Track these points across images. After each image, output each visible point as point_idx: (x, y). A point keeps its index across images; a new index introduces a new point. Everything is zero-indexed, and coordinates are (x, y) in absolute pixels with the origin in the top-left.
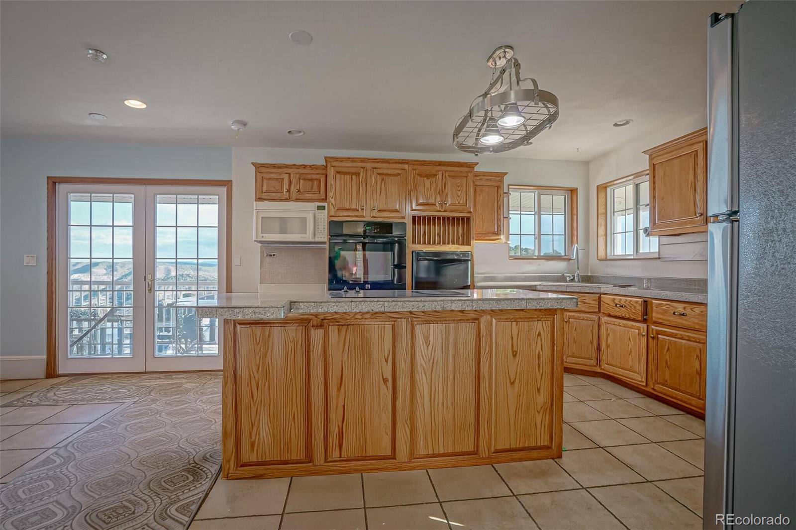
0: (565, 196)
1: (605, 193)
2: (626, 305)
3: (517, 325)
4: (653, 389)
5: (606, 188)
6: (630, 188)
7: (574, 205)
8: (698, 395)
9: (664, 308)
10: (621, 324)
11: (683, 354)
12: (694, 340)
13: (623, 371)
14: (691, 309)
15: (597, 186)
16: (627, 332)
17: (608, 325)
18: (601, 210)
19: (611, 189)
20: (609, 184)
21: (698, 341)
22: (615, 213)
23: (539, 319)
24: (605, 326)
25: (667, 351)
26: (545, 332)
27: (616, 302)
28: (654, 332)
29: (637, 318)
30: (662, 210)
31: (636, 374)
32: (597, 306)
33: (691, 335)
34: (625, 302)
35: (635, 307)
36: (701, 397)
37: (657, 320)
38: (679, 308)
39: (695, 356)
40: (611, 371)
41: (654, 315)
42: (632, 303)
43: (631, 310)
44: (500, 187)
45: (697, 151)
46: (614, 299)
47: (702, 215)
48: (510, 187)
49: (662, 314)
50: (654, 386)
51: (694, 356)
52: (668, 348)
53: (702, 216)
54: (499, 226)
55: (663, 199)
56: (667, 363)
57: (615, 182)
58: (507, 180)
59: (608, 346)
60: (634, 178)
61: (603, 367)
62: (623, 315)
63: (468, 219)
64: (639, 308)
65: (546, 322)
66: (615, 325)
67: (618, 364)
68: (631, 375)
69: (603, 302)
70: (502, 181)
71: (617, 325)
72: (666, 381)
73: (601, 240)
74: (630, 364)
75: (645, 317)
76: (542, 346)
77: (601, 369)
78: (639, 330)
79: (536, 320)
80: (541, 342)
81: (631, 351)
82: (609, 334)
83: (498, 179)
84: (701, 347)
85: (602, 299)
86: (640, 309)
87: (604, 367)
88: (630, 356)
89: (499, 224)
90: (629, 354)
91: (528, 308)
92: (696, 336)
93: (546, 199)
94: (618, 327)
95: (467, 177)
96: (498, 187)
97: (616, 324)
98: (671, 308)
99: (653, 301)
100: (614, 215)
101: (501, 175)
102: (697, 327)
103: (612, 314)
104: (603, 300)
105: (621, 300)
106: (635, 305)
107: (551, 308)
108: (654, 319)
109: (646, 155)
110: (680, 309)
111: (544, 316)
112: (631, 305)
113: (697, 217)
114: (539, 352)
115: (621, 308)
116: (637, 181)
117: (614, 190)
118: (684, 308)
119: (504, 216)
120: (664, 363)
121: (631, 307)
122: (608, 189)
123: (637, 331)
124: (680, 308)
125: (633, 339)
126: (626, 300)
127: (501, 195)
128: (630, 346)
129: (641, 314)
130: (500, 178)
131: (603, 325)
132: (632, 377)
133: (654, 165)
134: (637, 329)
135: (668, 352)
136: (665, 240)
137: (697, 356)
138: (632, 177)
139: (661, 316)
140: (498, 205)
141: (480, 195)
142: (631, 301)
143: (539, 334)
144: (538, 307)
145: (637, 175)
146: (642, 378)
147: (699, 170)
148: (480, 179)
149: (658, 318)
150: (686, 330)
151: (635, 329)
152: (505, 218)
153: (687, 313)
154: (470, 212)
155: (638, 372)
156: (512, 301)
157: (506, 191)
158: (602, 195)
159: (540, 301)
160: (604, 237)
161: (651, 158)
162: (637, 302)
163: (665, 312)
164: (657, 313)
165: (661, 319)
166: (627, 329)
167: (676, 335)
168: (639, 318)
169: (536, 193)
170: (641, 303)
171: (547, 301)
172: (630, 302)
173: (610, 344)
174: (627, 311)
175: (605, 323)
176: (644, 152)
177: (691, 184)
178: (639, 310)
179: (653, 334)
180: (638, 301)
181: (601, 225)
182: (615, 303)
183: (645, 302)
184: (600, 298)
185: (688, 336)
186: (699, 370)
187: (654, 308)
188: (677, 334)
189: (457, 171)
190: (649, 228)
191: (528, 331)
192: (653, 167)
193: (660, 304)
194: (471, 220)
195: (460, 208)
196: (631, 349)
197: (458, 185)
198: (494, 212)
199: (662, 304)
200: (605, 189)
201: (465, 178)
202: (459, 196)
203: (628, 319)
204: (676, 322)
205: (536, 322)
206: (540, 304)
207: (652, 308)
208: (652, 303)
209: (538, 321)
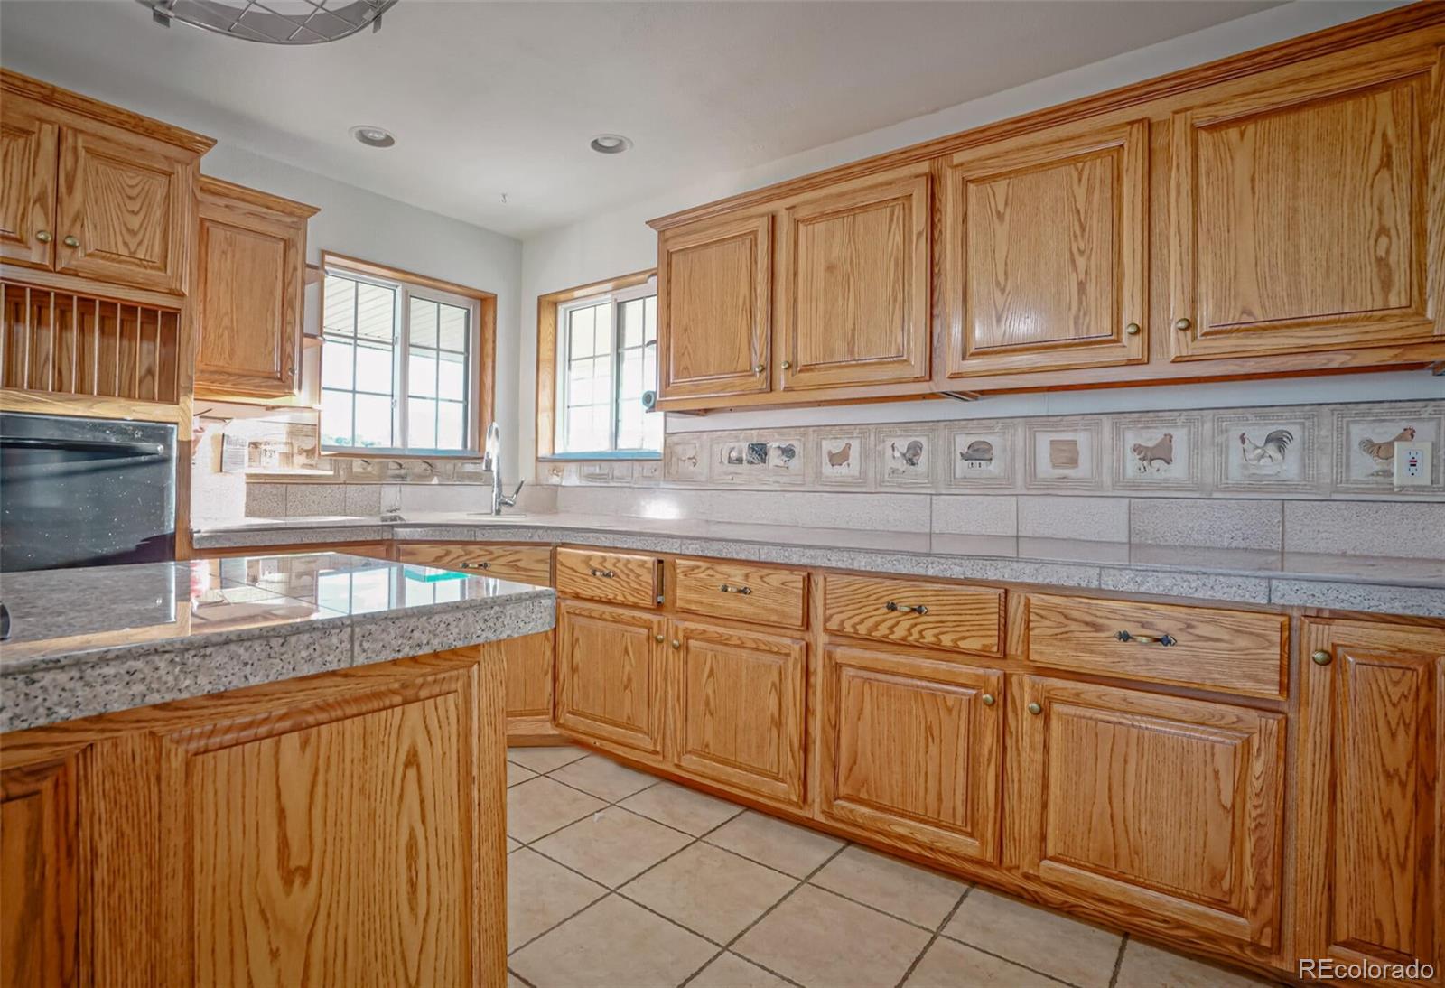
0: (468, 310)
1: (553, 316)
2: (618, 571)
3: (305, 744)
4: (678, 766)
5: (555, 304)
6: (606, 312)
7: (487, 336)
8: (775, 770)
9: (702, 576)
10: (607, 616)
11: (744, 681)
12: (767, 648)
13: (610, 728)
14: (762, 577)
15: (540, 299)
16: (620, 635)
17: (575, 619)
18: (546, 353)
19: (566, 309)
20: (562, 297)
21: (775, 649)
22: (573, 363)
23: (410, 693)
24: (569, 620)
25: (709, 677)
26: (437, 743)
27: (594, 564)
28: (681, 635)
29: (642, 603)
30: (683, 354)
31: (640, 735)
32: (548, 575)
33: (760, 636)
34: (614, 565)
35: (638, 576)
36: (781, 776)
37: (688, 606)
38: (735, 576)
39: (770, 686)
40: (582, 728)
41: (680, 592)
42: (630, 566)
43: (628, 583)
44: (294, 245)
45: (754, 233)
46: (589, 558)
47: (763, 369)
48: (328, 258)
49: (697, 591)
50: (679, 760)
51: (767, 687)
52: (712, 671)
53: (764, 374)
54: (286, 358)
55: (686, 330)
56: (707, 704)
57: (578, 293)
58: (317, 234)
59: (574, 670)
60: (616, 288)
61: (561, 721)
62: (611, 596)
63: (171, 316)
64: (648, 578)
65: (440, 700)
66: (591, 617)
67: (598, 712)
68: (631, 737)
69: (562, 565)
70: (300, 226)
71: (594, 618)
72: (707, 746)
73: (544, 420)
74: (627, 709)
75: (660, 599)
76: (422, 802)
77: (558, 725)
78: (649, 628)
79: (398, 699)
80: (420, 788)
81: (630, 680)
82: (577, 640)
83: (288, 220)
84: (781, 662)
85: (559, 557)
86: (651, 581)
87: (565, 720)
88: (628, 691)
89: (289, 349)
90: (626, 688)
91: (360, 660)
92: (771, 639)
93: (423, 311)
94: (600, 623)
95: (169, 175)
96: (288, 245)
97: (593, 614)
98: (718, 576)
99: (677, 561)
100: (569, 368)
101: (298, 211)
102: (774, 618)
103: (583, 593)
104: (564, 562)
105: (604, 559)
106: (638, 571)
107: (460, 644)
108: (679, 604)
109: (652, 230)
110: (737, 579)
111: (430, 679)
112: (626, 571)
113: (753, 375)
114: (412, 830)
115: (605, 579)
116: (622, 295)
117: (571, 312)
118: (747, 576)
119: (305, 331)
120: (702, 707)
121: (628, 576)
122: (561, 309)
123: (644, 631)
124: (737, 576)
125: (634, 653)
126: (618, 560)
127: (295, 269)
128: (627, 668)
129: (651, 593)
130: (295, 219)
131: (563, 620)
132: (632, 741)
133: (670, 254)
134: (646, 627)
135: (711, 679)
136: (679, 423)
137: (774, 685)
138: (609, 286)
139: (694, 596)
140: (288, 297)
141: (224, 252)
142: (628, 561)
143: (412, 760)
144: (407, 651)
145: (622, 282)
146: (655, 744)
147: (759, 274)
148: (227, 206)
149: (689, 601)
150: (748, 626)
151: (640, 627)
152: (308, 336)
153: (753, 587)
154: (181, 295)
155: (645, 729)
156: (275, 643)
157: (312, 258)
158: (547, 321)
159: (413, 622)
160: (551, 414)
161: (663, 240)
162: (642, 565)
163: (703, 587)
164: (687, 588)
165: (696, 602)
166: (620, 626)
167: (727, 639)
168: (649, 603)
169: (399, 291)
170: (651, 566)
171: (445, 617)
172: (625, 565)
173: (580, 665)
174: (618, 586)
175: (568, 613)
176: (651, 223)
177: (744, 303)
178: (647, 583)
179: (677, 639)
180: (645, 562)
181: (544, 386)
182: (590, 566)
183: (660, 562)
184: (554, 556)
185: (755, 640)
186: (777, 715)
187: (681, 577)
188: (731, 636)
189: (128, 146)
190: (655, 393)
191: (364, 759)
192: (667, 258)
193: (693, 568)
194: (183, 321)
195: (140, 274)
196: (629, 674)
197: (134, 192)
198: (273, 315)
199: (698, 567)
200: (552, 310)
201: (164, 180)
202: (133, 233)
203: (623, 605)
204: (729, 609)
205: (398, 710)
206: (416, 634)
207: (674, 576)
208: (674, 566)
209: (405, 702)
